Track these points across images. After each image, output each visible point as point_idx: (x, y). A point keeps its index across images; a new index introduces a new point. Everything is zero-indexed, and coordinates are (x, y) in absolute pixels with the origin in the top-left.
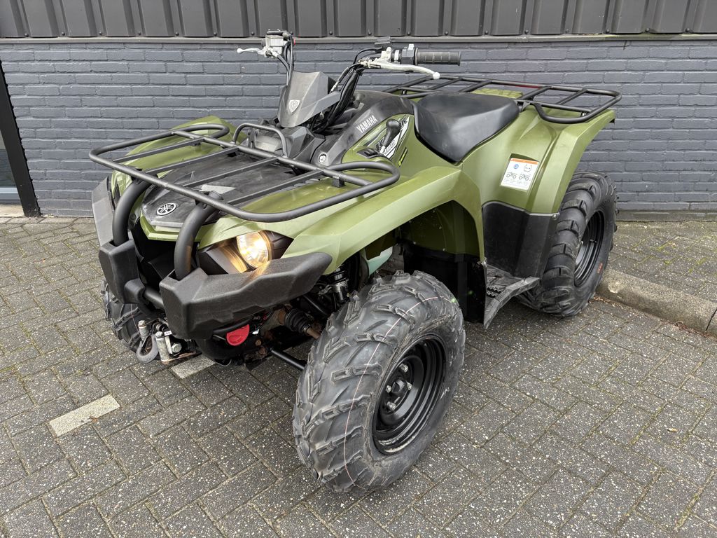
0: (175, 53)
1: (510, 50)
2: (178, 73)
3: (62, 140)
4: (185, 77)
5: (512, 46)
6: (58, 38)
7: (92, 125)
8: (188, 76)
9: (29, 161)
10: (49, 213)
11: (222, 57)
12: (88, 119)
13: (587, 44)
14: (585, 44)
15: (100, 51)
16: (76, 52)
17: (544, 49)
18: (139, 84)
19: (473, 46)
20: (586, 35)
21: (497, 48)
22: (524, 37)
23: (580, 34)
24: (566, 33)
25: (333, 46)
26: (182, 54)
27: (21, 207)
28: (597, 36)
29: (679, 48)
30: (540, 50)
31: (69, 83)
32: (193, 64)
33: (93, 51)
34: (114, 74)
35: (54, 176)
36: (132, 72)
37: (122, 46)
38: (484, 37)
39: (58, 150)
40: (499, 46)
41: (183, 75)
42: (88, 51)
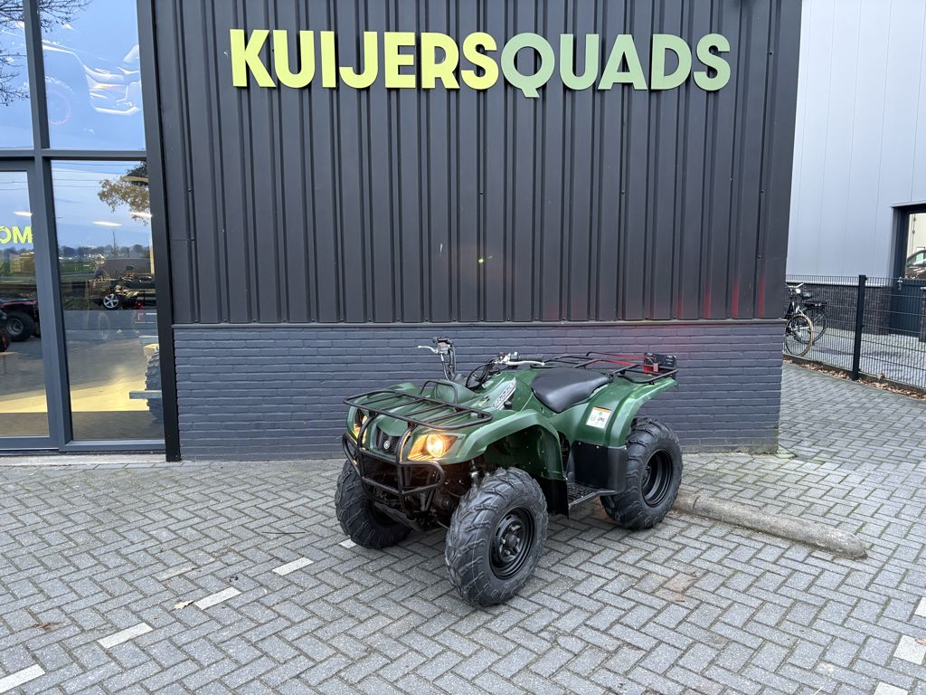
0: (313, 333)
1: (554, 331)
2: (312, 347)
3: (212, 399)
5: (555, 328)
6: (222, 324)
7: (236, 387)
8: (319, 349)
9: (180, 416)
10: (188, 458)
11: (347, 336)
12: (236, 382)
13: (606, 327)
14: (604, 327)
16: (235, 333)
17: (577, 330)
18: (280, 356)
19: (528, 328)
20: (605, 321)
22: (563, 323)
23: (601, 321)
24: (592, 319)
26: (316, 334)
27: (164, 456)
28: (612, 322)
29: (669, 329)
30: (575, 331)
31: (225, 356)
32: (325, 341)
33: (249, 333)
34: (262, 349)
35: (199, 427)
36: (277, 347)
38: (535, 323)
39: (206, 406)
40: (545, 328)
41: (315, 349)
42: (244, 333)
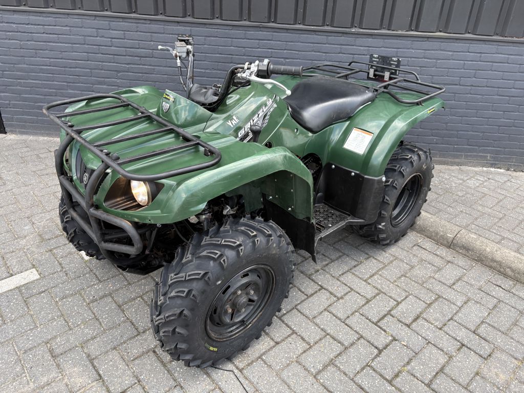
0: (104, 23)
1: (343, 38)
2: (106, 38)
3: (22, 81)
4: (111, 41)
5: (345, 35)
6: (21, 8)
8: (113, 40)
10: (12, 132)
11: (138, 29)
12: (41, 67)
13: (398, 38)
14: (396, 38)
15: (50, 19)
16: (32, 18)
17: (367, 39)
18: (77, 44)
19: (317, 33)
20: (397, 31)
21: (334, 36)
22: (354, 30)
23: (393, 30)
24: (384, 28)
25: (218, 27)
26: (109, 24)
29: (462, 45)
30: (364, 39)
31: (27, 41)
32: (117, 32)
33: (45, 19)
34: (60, 36)
35: (15, 106)
36: (73, 35)
37: (66, 16)
38: (326, 28)
39: (19, 87)
40: (336, 34)
41: (110, 39)
